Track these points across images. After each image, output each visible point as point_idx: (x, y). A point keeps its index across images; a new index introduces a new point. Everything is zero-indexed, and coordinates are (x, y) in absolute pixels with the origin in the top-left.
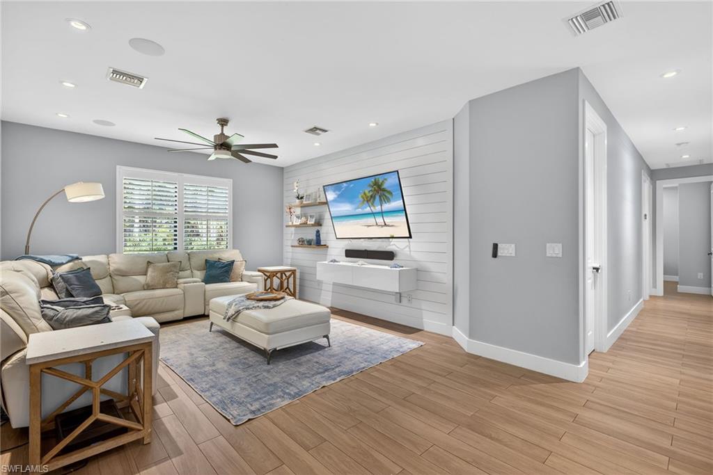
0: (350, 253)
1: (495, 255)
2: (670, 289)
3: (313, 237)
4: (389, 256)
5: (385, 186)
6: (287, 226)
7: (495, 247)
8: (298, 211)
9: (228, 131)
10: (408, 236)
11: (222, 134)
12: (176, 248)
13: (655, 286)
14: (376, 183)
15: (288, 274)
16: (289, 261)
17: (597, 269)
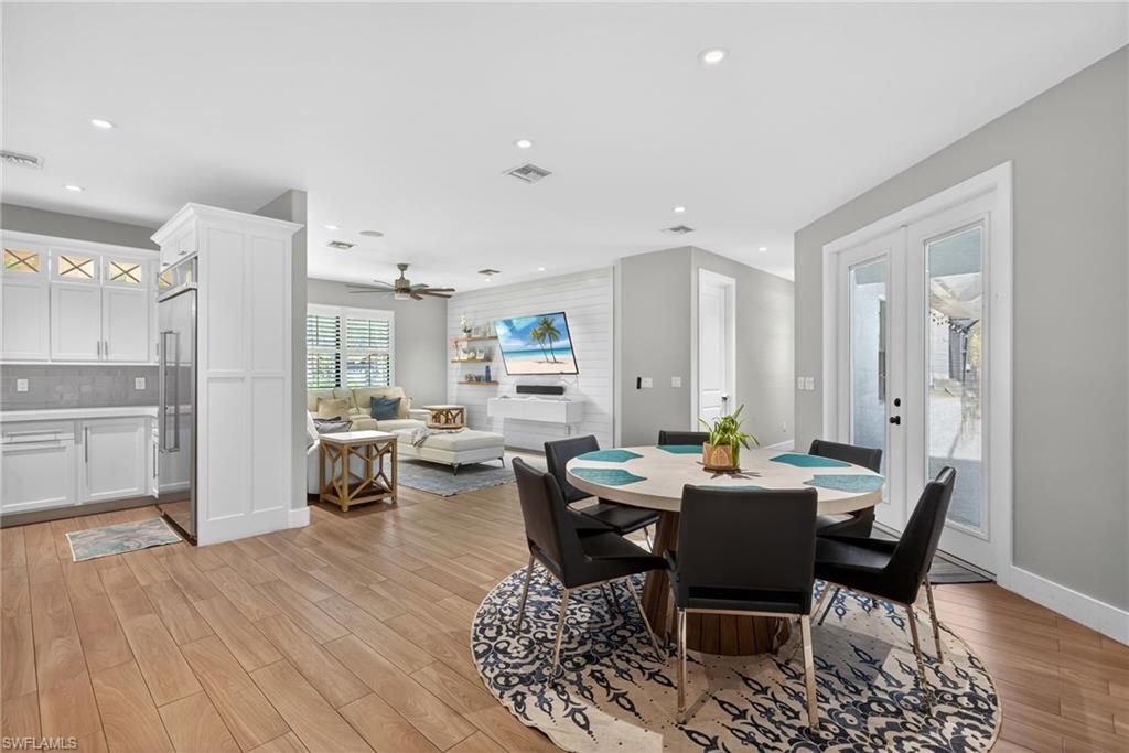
0: (522, 389)
1: (639, 387)
3: (484, 373)
4: (559, 390)
5: (554, 325)
6: (453, 362)
7: (639, 379)
8: (465, 345)
9: (407, 275)
10: (575, 371)
11: (402, 278)
12: (338, 385)
14: (545, 322)
15: (454, 413)
16: (454, 400)
17: (725, 399)
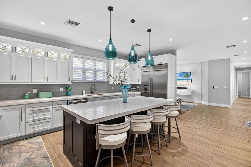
2: (240, 97)
13: (236, 96)
